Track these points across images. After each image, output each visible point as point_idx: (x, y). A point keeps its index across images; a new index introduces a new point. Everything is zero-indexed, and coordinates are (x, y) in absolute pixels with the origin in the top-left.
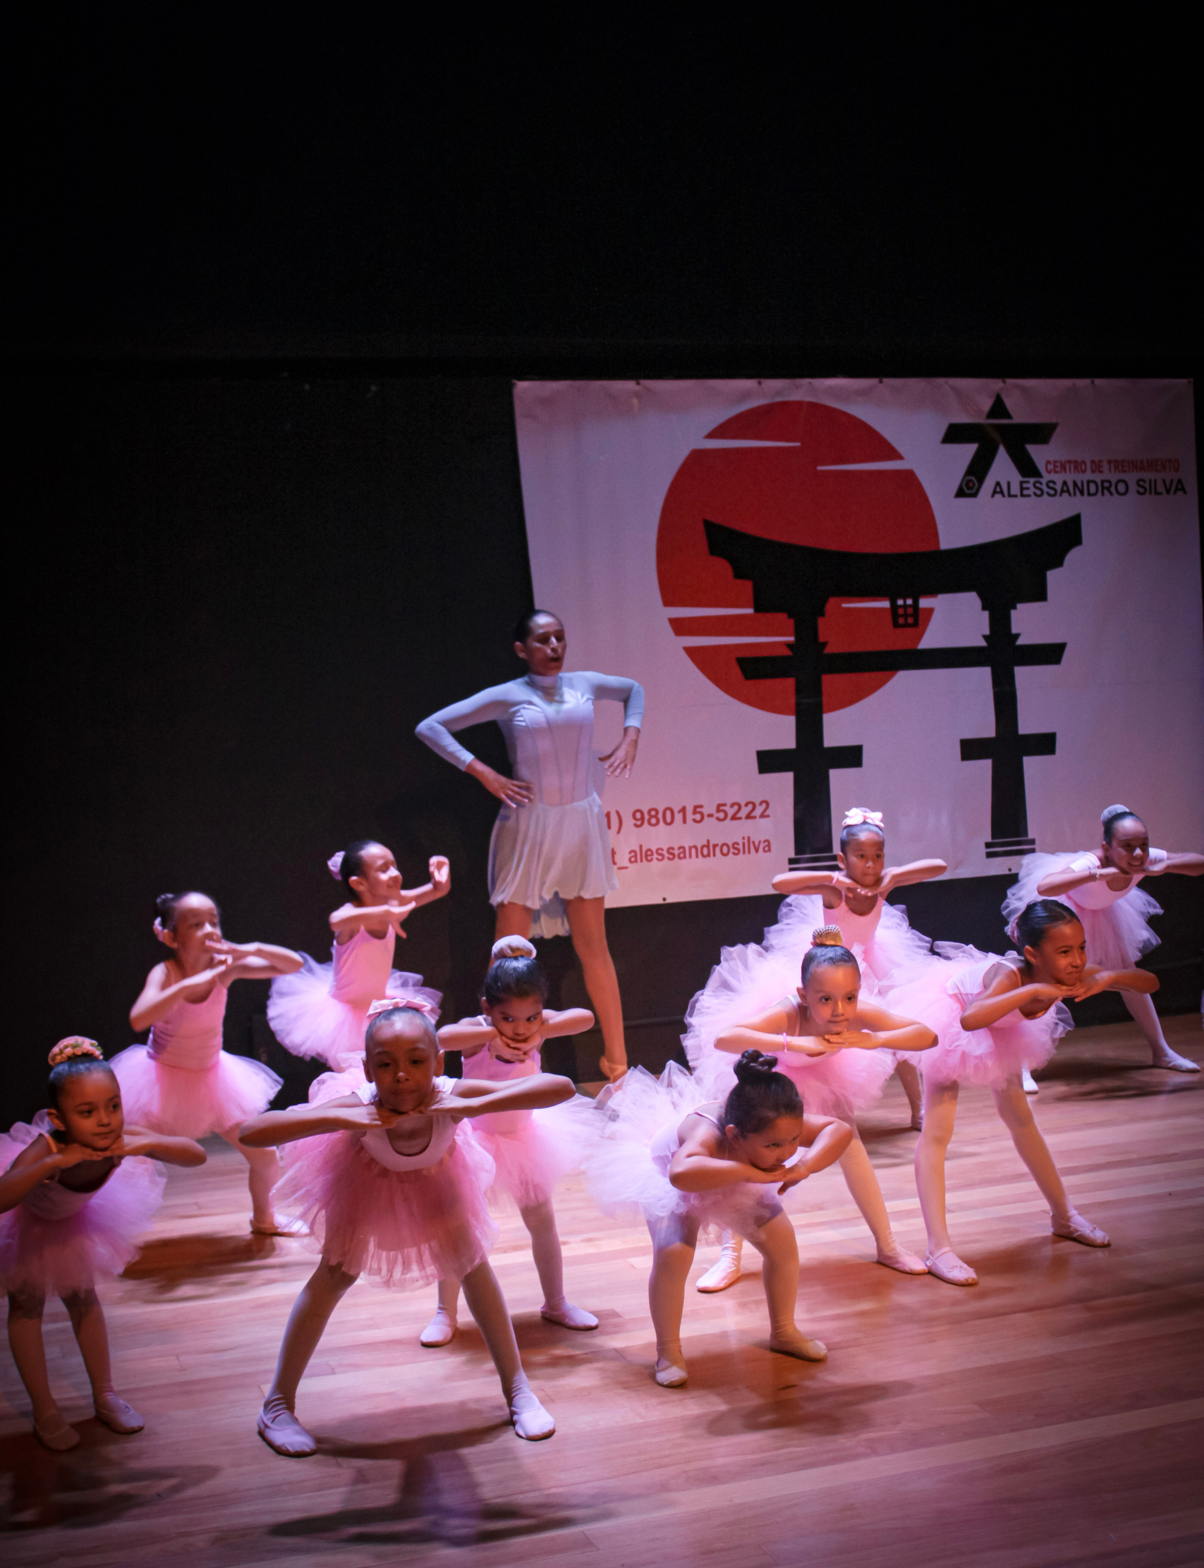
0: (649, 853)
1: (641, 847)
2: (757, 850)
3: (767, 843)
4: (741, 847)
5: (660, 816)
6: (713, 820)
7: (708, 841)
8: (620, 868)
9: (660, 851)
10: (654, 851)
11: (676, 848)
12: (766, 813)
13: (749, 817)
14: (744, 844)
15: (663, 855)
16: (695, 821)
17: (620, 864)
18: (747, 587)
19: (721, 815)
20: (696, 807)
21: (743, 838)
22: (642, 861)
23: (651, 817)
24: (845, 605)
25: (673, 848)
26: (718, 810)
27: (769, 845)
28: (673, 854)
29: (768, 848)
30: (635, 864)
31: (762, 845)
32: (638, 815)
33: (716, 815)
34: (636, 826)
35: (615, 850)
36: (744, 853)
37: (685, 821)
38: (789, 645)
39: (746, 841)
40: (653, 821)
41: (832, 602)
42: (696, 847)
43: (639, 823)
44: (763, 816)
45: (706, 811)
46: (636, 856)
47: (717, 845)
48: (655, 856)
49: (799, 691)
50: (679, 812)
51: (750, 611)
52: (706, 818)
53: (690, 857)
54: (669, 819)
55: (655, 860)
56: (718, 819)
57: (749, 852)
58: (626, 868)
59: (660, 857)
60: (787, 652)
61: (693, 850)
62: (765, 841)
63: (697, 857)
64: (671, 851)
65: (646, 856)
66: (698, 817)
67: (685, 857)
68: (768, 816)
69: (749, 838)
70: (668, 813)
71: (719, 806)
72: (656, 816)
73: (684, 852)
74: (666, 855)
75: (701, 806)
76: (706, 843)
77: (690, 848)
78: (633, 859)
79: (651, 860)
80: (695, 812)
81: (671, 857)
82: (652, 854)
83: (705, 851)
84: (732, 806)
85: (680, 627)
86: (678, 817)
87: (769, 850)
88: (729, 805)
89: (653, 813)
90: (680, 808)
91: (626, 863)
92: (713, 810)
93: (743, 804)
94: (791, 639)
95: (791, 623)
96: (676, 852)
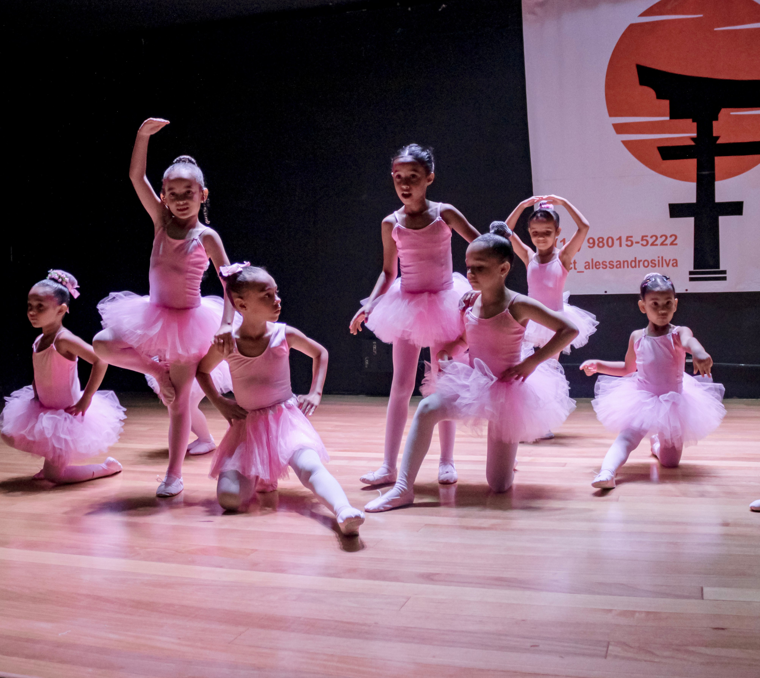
0: (598, 264)
1: (592, 260)
2: (668, 265)
3: (675, 261)
4: (657, 263)
5: (605, 242)
6: (639, 245)
7: (635, 258)
8: (578, 272)
9: (604, 263)
10: (601, 262)
11: (615, 262)
12: (675, 243)
13: (662, 244)
14: (659, 261)
15: (606, 266)
16: (627, 245)
17: (578, 270)
18: (665, 104)
19: (644, 243)
20: (628, 237)
21: (659, 257)
22: (593, 268)
23: (599, 242)
24: (732, 113)
25: (613, 262)
26: (642, 240)
27: (676, 263)
28: (613, 266)
29: (675, 263)
30: (588, 270)
31: (671, 262)
32: (591, 241)
33: (641, 242)
34: (589, 247)
35: (576, 261)
36: (659, 266)
37: (621, 245)
38: (693, 139)
39: (660, 259)
40: (601, 245)
41: (724, 112)
42: (627, 261)
43: (591, 245)
44: (672, 244)
45: (634, 240)
46: (589, 265)
47: (641, 261)
48: (601, 266)
49: (700, 167)
50: (617, 240)
51: (668, 118)
52: (634, 244)
53: (624, 267)
54: (610, 244)
55: (601, 269)
56: (642, 245)
57: (662, 266)
58: (583, 272)
59: (605, 267)
60: (692, 143)
61: (626, 263)
62: (673, 260)
63: (628, 267)
64: (611, 263)
65: (596, 265)
66: (629, 243)
67: (620, 267)
68: (676, 244)
69: (662, 257)
70: (610, 240)
71: (643, 237)
72: (602, 242)
73: (620, 264)
74: (608, 265)
75: (631, 237)
76: (634, 259)
77: (624, 262)
78: (587, 267)
79: (599, 268)
80: (627, 240)
81: (612, 267)
82: (600, 264)
83: (633, 264)
84: (652, 237)
85: (619, 129)
86: (617, 243)
87: (677, 266)
88: (649, 236)
89: (601, 240)
90: (618, 237)
91: (583, 269)
92: (639, 239)
93: (659, 237)
94: (694, 135)
95: (695, 124)
96: (615, 264)
